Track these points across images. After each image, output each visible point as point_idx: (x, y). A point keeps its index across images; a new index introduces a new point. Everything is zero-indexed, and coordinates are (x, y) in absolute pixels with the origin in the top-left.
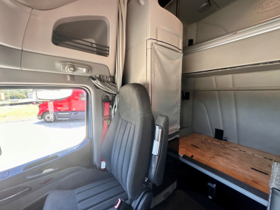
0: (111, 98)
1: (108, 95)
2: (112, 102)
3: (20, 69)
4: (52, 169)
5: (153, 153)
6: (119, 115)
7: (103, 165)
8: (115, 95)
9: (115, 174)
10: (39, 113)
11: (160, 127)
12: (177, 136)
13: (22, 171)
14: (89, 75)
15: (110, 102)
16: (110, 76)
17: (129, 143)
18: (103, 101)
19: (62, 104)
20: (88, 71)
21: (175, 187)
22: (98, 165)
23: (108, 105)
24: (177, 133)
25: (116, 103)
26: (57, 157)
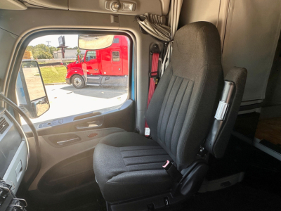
0: (161, 48)
1: (158, 43)
2: (162, 54)
3: (66, 9)
4: (96, 125)
5: (215, 117)
6: (172, 71)
7: (147, 132)
8: (168, 43)
9: (161, 142)
10: (68, 76)
11: (232, 83)
12: (258, 110)
13: (72, 121)
14: (135, 14)
15: (160, 53)
16: (163, 15)
17: (184, 104)
18: (150, 51)
19: (91, 65)
20: (134, 9)
21: (240, 180)
22: (141, 131)
23: (156, 58)
24: (257, 105)
25: (168, 55)
26: (100, 114)
